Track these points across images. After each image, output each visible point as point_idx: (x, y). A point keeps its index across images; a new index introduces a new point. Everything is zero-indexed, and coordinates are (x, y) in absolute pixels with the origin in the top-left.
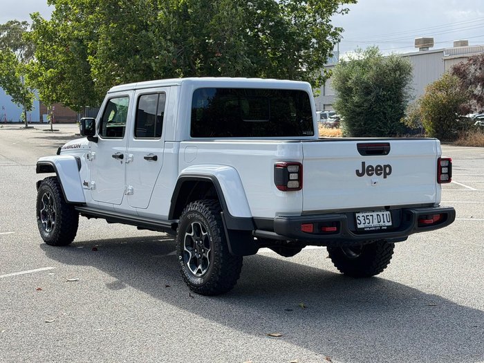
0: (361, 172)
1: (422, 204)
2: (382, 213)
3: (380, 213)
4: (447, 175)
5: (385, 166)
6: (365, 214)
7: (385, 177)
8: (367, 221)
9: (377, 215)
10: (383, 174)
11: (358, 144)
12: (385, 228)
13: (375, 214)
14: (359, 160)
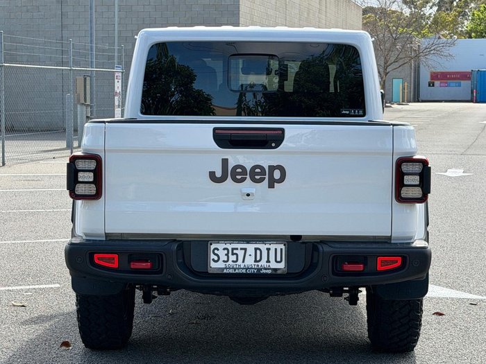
0: (219, 174)
1: (374, 237)
2: (268, 246)
3: (263, 247)
4: (419, 189)
5: (272, 168)
6: (230, 247)
7: (271, 186)
8: (233, 258)
9: (256, 249)
10: (266, 181)
11: (215, 129)
12: (269, 272)
13: (251, 248)
14: (216, 156)
